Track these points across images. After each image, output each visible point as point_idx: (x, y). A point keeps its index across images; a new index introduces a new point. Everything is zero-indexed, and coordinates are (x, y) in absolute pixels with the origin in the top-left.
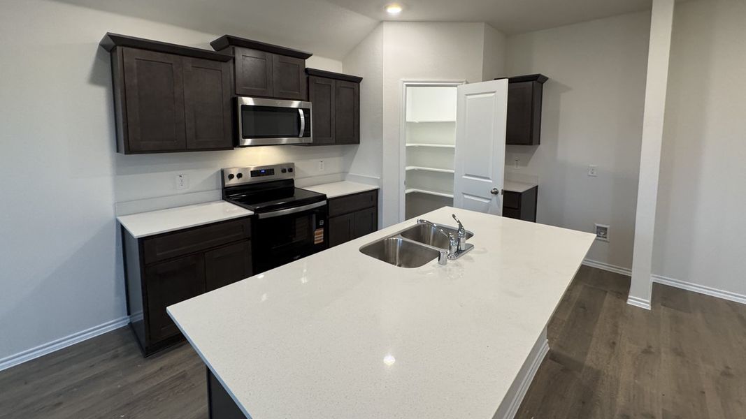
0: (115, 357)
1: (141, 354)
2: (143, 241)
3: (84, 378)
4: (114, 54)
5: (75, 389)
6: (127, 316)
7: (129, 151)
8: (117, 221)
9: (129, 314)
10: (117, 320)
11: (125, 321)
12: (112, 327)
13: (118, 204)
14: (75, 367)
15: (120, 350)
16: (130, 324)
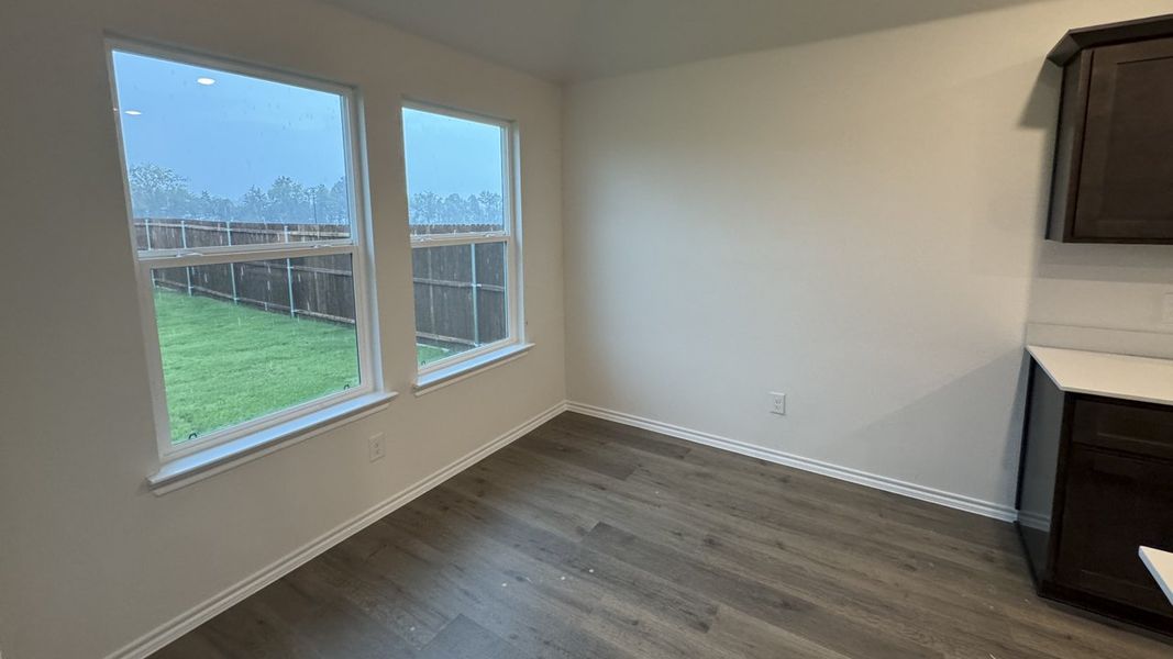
0: (990, 560)
1: (1031, 584)
2: (1073, 398)
3: (942, 557)
4: (1070, 68)
5: (931, 564)
6: (1013, 509)
7: (1072, 236)
8: (1026, 352)
9: (1018, 506)
10: (999, 505)
11: (1010, 514)
12: (988, 512)
13: (1030, 325)
14: (932, 533)
15: (997, 553)
16: (1017, 524)
